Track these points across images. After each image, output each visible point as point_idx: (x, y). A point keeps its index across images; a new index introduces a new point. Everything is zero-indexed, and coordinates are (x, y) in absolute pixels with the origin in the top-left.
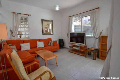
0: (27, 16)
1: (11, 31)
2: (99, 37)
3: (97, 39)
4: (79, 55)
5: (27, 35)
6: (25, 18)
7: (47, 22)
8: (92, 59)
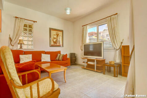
0: (33, 22)
1: (10, 38)
2: (120, 48)
3: (117, 50)
4: (96, 72)
5: (30, 45)
6: (30, 25)
7: (57, 32)
8: (112, 76)
